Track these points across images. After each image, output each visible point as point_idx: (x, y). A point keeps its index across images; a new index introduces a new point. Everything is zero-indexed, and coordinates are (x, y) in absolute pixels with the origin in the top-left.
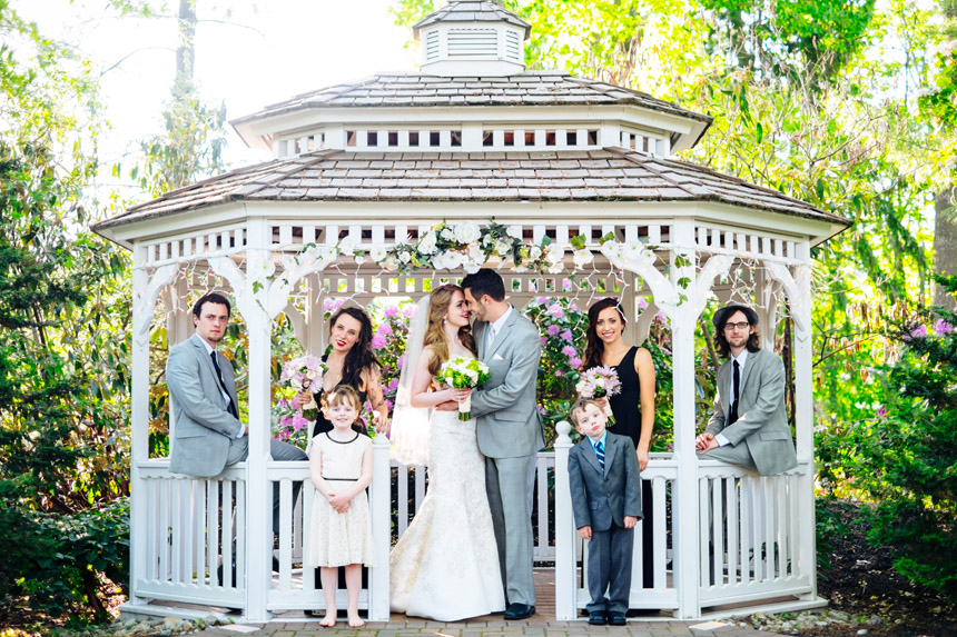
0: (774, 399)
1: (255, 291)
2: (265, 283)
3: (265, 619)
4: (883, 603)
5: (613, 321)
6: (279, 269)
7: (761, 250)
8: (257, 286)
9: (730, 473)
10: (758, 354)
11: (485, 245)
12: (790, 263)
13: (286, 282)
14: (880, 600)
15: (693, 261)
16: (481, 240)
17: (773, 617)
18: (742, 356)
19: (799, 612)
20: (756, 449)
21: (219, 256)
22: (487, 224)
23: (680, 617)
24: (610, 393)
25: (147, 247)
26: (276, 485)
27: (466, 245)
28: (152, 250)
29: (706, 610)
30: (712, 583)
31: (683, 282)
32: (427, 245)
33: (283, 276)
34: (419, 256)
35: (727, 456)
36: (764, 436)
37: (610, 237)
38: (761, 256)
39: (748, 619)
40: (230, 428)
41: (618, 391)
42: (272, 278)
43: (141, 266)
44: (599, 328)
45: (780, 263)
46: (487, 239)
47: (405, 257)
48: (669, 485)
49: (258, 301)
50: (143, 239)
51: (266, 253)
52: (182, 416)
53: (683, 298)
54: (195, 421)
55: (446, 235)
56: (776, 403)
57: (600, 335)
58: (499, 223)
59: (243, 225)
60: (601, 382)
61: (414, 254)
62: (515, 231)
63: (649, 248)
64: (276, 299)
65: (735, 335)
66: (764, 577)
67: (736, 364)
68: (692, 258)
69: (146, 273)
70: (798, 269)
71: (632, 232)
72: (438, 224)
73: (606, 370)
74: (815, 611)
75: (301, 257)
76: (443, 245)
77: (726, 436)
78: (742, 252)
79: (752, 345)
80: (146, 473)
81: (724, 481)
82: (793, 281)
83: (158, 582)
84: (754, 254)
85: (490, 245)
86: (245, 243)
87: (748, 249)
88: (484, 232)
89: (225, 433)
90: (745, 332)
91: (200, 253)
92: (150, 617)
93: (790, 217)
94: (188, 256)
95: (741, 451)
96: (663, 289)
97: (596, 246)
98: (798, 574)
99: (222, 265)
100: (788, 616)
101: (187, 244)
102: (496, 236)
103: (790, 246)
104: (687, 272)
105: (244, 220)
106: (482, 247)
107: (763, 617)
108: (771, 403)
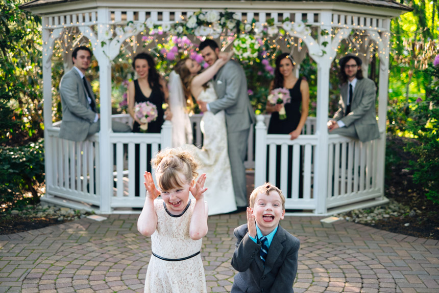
0: (369, 103)
1: (102, 46)
2: (107, 42)
3: (109, 212)
4: (415, 194)
5: (287, 65)
6: (115, 35)
7: (365, 25)
8: (103, 44)
9: (344, 140)
10: (362, 81)
11: (222, 23)
12: (380, 31)
13: (118, 42)
14: (413, 192)
15: (330, 33)
16: (220, 20)
17: (362, 211)
18: (354, 82)
19: (375, 207)
20: (359, 128)
21: (84, 26)
22: (223, 11)
23: (316, 214)
24: (285, 102)
25: (48, 18)
26: (115, 145)
27: (211, 23)
28: (51, 19)
29: (329, 209)
30: (333, 195)
31: (325, 44)
32: (192, 23)
33: (116, 38)
34: (187, 29)
35: (343, 132)
36: (364, 122)
37: (287, 19)
38: (365, 28)
39: (349, 214)
40: (90, 117)
41: (289, 101)
42: (111, 39)
43: (46, 27)
44: (281, 69)
45: (375, 31)
46: (223, 20)
47: (180, 29)
48: (313, 147)
49: (104, 52)
50: (46, 14)
51: (108, 26)
52: (67, 109)
53: (324, 52)
54: (74, 114)
55: (202, 17)
56: (370, 105)
57: (282, 72)
58: (229, 11)
59: (95, 10)
60: (281, 96)
61: (185, 28)
62: (238, 16)
63: (308, 26)
64: (113, 50)
65: (350, 71)
66: (359, 190)
67: (351, 86)
68: (329, 30)
69: (48, 31)
70: (383, 34)
71: (298, 17)
72: (197, 11)
73: (284, 90)
74: (383, 206)
75: (126, 28)
76: (200, 23)
77: (344, 122)
78: (355, 26)
79: (359, 76)
80: (51, 134)
81: (341, 145)
82: (381, 40)
83: (58, 188)
84: (362, 26)
85: (224, 23)
86: (97, 20)
87: (359, 24)
88: (221, 15)
89: (88, 120)
90: (356, 69)
91: (75, 24)
92: (55, 205)
93: (381, 8)
94: (69, 24)
95: (351, 130)
96: (314, 48)
97: (280, 24)
98: (375, 187)
99: (85, 31)
100: (370, 210)
101: (68, 18)
102: (227, 19)
103: (380, 21)
104: (326, 38)
105: (96, 8)
107: (357, 212)
108: (366, 106)
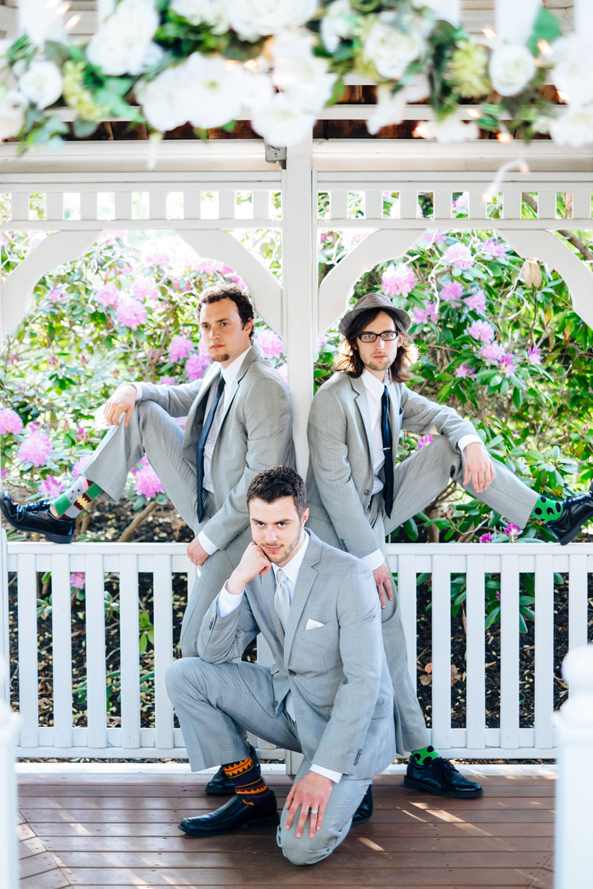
11: (332, 44)
16: (314, 26)
27: (264, 39)
34: (94, 80)
61: (75, 72)
85: (347, 42)
106: (320, 52)
